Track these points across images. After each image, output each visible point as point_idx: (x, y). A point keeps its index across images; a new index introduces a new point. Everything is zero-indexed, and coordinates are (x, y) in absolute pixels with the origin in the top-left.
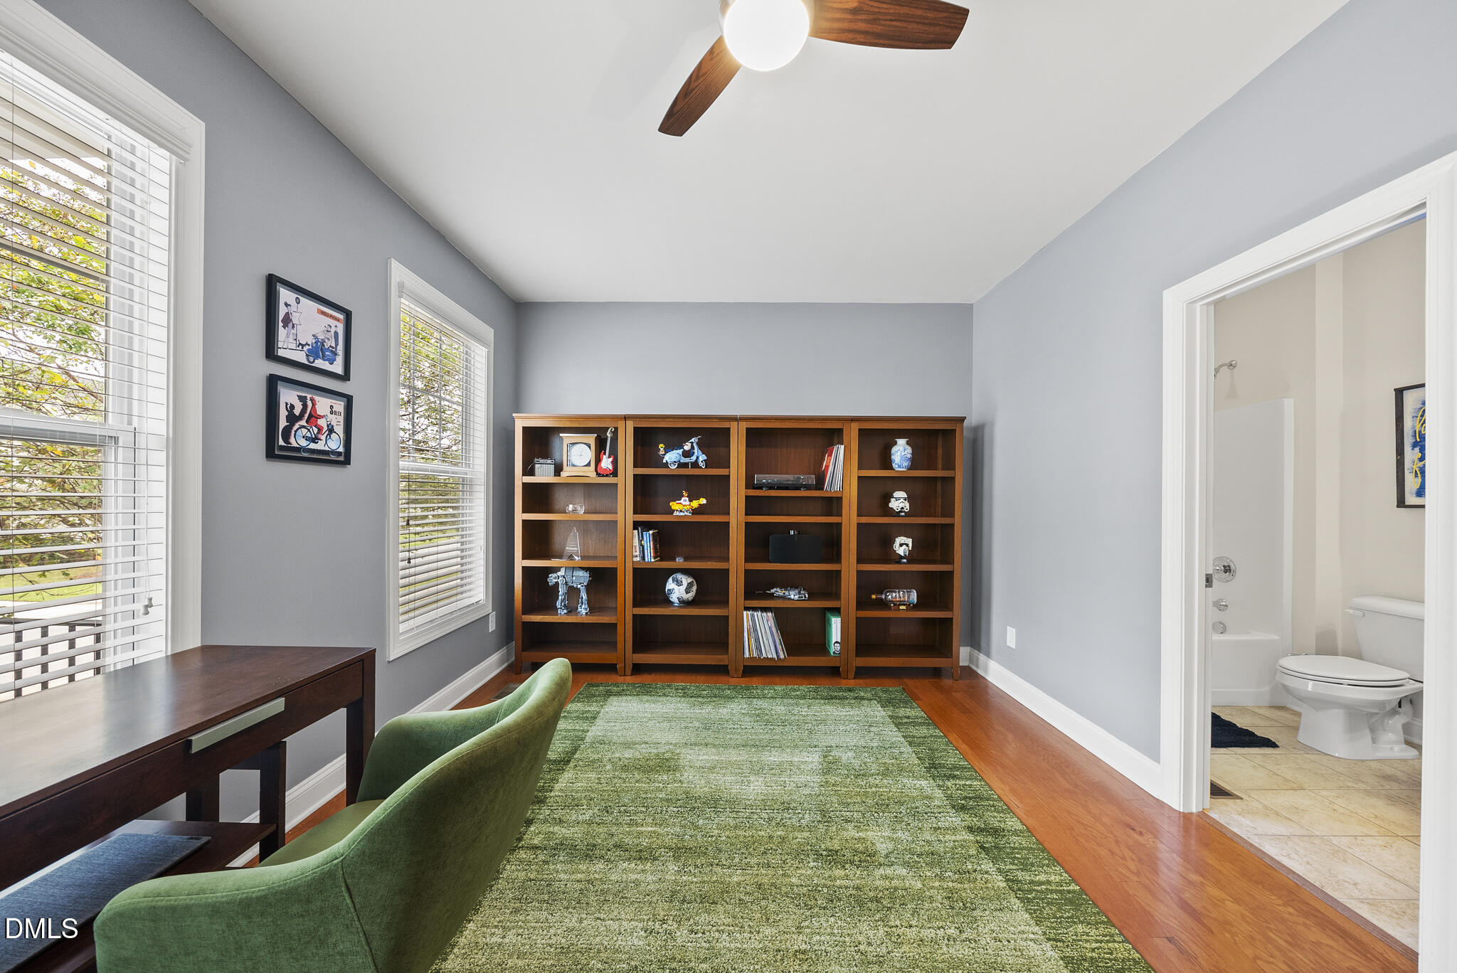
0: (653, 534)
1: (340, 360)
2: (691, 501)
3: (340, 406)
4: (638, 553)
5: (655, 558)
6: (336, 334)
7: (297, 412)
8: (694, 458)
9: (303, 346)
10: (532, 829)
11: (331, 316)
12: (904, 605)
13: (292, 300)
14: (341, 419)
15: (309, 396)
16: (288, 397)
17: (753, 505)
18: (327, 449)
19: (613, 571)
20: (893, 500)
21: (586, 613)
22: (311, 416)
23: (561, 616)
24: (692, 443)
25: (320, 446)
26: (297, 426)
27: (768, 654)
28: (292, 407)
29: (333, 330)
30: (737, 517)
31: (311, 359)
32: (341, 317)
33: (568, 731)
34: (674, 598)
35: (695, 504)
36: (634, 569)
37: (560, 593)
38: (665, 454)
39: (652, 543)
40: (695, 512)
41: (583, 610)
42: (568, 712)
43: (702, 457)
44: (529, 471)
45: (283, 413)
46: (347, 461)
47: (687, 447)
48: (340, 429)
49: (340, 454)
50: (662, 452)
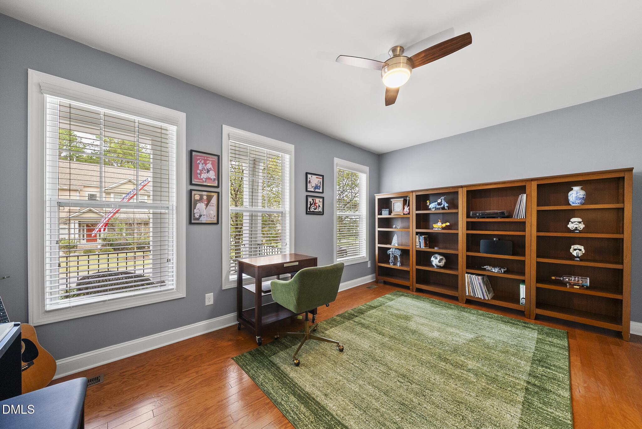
0: (424, 237)
1: (321, 188)
2: (442, 224)
3: (321, 200)
4: (418, 245)
5: (425, 247)
6: (320, 182)
7: (312, 203)
8: (442, 206)
9: (313, 187)
10: (357, 318)
11: (319, 178)
12: (578, 286)
13: (310, 177)
14: (322, 203)
15: (314, 199)
16: (310, 200)
17: (470, 226)
18: (318, 211)
19: (408, 250)
20: (570, 223)
21: (400, 266)
22: (315, 203)
23: (391, 266)
24: (441, 199)
25: (317, 210)
26: (312, 206)
27: (479, 296)
28: (311, 202)
29: (319, 181)
30: (462, 231)
31: (315, 190)
32: (321, 177)
33: (382, 301)
34: (434, 264)
35: (444, 225)
36: (417, 251)
37: (391, 257)
38: (429, 205)
39: (423, 240)
40: (443, 228)
41: (399, 264)
42: (385, 297)
43: (446, 205)
44: (380, 213)
45: (309, 203)
46: (323, 214)
47: (439, 201)
48: (321, 206)
49: (321, 212)
50: (428, 204)
